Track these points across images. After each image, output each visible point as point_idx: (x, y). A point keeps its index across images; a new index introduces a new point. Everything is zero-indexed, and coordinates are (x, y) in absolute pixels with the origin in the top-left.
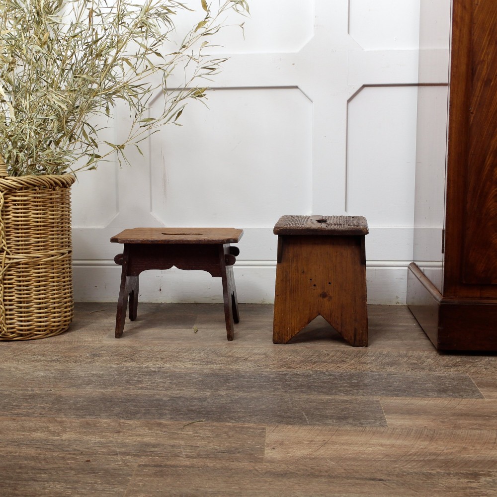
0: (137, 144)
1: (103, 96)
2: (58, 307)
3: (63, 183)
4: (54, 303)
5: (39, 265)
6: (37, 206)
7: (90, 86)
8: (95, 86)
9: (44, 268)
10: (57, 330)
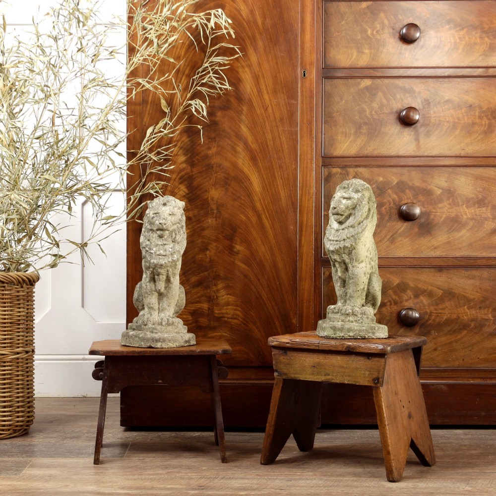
0: (99, 243)
1: (65, 195)
2: (22, 406)
3: (30, 281)
4: (18, 402)
5: (5, 362)
6: (5, 303)
7: (52, 186)
8: (57, 185)
9: (10, 366)
10: (20, 430)
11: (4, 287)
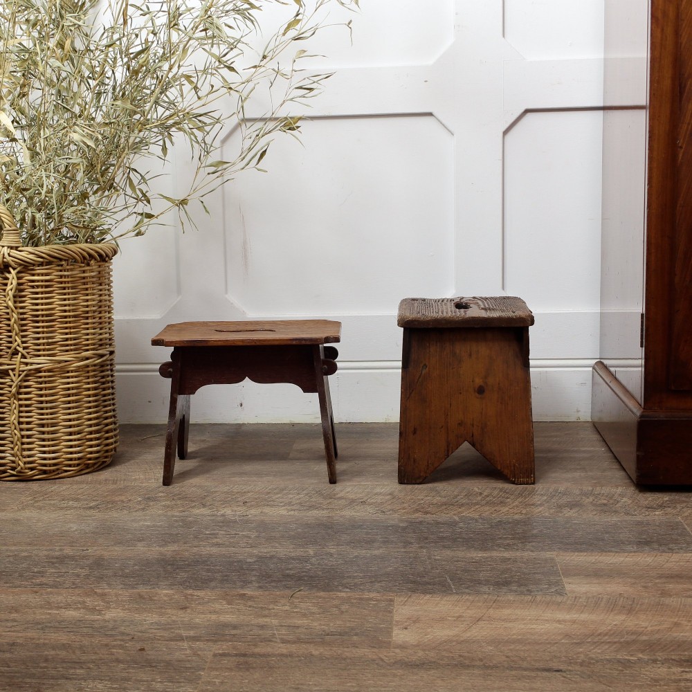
0: (202, 199)
2: (96, 432)
3: (100, 255)
4: (91, 426)
5: (68, 372)
6: (64, 288)
9: (75, 377)
10: (95, 464)
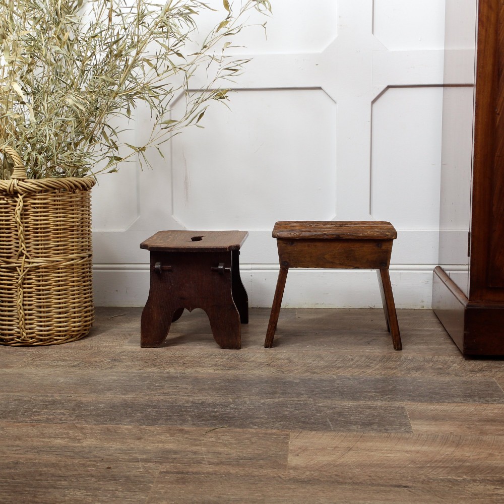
1: (124, 97)
5: (59, 269)
9: (64, 272)
11: (55, 193)
